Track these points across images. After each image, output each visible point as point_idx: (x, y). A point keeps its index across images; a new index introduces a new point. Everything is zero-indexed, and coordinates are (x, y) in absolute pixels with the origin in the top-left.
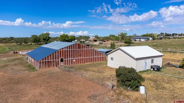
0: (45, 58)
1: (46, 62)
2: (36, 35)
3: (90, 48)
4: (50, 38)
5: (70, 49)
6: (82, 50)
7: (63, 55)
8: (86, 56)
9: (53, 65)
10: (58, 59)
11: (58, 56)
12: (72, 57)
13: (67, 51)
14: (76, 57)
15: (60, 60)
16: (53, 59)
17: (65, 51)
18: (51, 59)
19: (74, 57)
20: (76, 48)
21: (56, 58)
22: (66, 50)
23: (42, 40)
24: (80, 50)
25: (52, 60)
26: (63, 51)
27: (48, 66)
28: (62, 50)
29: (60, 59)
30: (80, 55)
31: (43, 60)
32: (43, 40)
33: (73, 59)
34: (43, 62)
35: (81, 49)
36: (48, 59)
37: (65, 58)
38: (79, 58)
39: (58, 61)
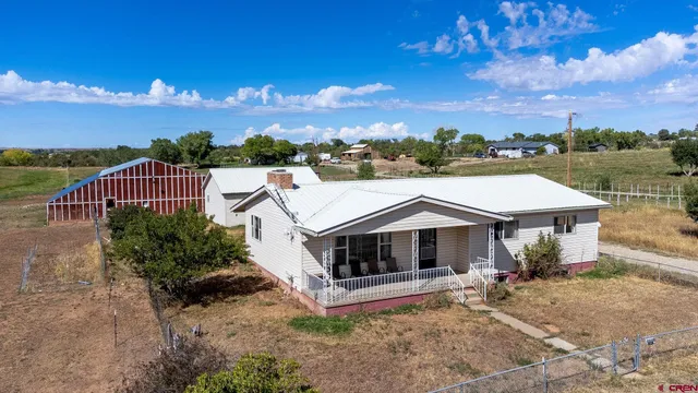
0: (65, 199)
1: (65, 206)
2: (165, 140)
3: (193, 173)
4: (212, 148)
5: (138, 174)
6: (169, 179)
7: (113, 189)
8: (182, 196)
9: (87, 216)
10: (100, 199)
11: (99, 192)
12: (139, 197)
13: (125, 180)
14: (151, 197)
15: (104, 203)
16: (86, 199)
17: (119, 181)
18: (79, 199)
19: (145, 197)
20: (150, 174)
21: (93, 199)
22: (122, 177)
23: (185, 155)
24: (163, 179)
25: (83, 203)
26: (112, 181)
27: (73, 217)
28: (109, 178)
29: (104, 199)
30: (163, 192)
31: (58, 200)
32: (189, 156)
33: (142, 201)
34: (58, 207)
35: (166, 177)
36: (72, 199)
37: (119, 198)
38: (161, 200)
39: (100, 205)
